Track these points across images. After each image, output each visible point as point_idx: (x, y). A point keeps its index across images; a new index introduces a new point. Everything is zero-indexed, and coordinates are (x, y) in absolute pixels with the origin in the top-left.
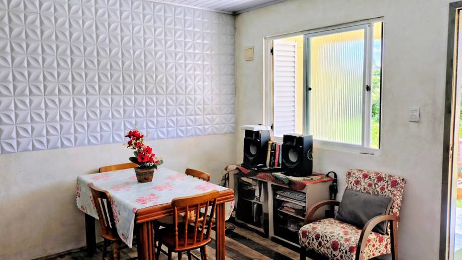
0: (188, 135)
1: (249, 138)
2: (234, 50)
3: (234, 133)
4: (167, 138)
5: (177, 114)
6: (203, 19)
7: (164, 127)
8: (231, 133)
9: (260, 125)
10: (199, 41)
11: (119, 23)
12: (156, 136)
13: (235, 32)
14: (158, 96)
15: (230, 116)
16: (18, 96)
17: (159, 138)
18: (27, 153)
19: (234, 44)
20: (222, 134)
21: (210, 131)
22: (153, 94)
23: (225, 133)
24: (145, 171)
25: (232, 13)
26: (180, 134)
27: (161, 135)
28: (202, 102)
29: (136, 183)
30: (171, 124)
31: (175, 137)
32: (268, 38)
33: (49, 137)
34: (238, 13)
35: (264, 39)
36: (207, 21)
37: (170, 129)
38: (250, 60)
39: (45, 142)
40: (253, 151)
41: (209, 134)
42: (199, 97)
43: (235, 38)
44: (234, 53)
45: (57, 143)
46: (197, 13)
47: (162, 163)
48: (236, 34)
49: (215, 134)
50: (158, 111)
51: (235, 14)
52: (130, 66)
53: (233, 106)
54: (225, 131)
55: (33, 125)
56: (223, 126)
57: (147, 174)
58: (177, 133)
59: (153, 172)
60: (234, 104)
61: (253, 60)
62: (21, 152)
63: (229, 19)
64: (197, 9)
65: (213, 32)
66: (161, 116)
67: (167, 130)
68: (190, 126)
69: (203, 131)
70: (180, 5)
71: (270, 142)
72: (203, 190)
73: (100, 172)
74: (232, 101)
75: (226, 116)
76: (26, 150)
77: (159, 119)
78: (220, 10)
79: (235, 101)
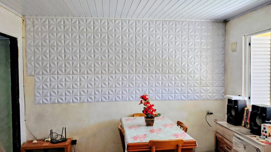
0: (188, 99)
1: (230, 104)
2: (225, 45)
3: (222, 100)
4: (175, 100)
5: (182, 86)
6: (201, 27)
7: (173, 93)
8: (221, 99)
9: (239, 96)
10: (198, 41)
11: (148, 35)
12: (167, 99)
13: (225, 33)
14: (169, 75)
15: (221, 88)
16: (96, 74)
17: (169, 99)
18: (99, 103)
19: (225, 41)
20: (213, 100)
21: (204, 97)
22: (166, 73)
23: (217, 100)
24: (149, 120)
25: (223, 21)
26: (183, 98)
27: (170, 98)
28: (199, 79)
29: (145, 126)
30: (177, 91)
31: (179, 100)
32: (247, 35)
33: (109, 96)
34: (227, 21)
35: (243, 37)
36: (204, 28)
37: (176, 95)
38: (234, 51)
39: (107, 98)
40: (233, 113)
41: (204, 99)
42: (197, 76)
43: (225, 37)
44: (225, 47)
45: (113, 98)
46: (197, 24)
47: (160, 116)
48: (226, 34)
49: (208, 99)
50: (169, 83)
51: (225, 21)
52: (153, 58)
53: (223, 81)
54: (216, 98)
55: (102, 89)
56: (214, 94)
57: (150, 122)
58: (181, 97)
59: (154, 120)
60: (224, 80)
61: (236, 51)
62: (96, 102)
63: (221, 25)
64: (197, 21)
65: (209, 34)
66: (171, 87)
67: (175, 95)
68: (190, 93)
69: (199, 97)
70: (186, 20)
71: (246, 109)
72: (176, 137)
73: (133, 116)
74: (222, 78)
75: (216, 88)
76: (98, 101)
77: (170, 88)
78: (214, 20)
79: (224, 78)
